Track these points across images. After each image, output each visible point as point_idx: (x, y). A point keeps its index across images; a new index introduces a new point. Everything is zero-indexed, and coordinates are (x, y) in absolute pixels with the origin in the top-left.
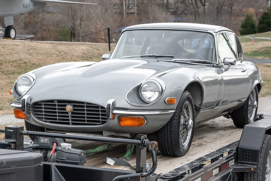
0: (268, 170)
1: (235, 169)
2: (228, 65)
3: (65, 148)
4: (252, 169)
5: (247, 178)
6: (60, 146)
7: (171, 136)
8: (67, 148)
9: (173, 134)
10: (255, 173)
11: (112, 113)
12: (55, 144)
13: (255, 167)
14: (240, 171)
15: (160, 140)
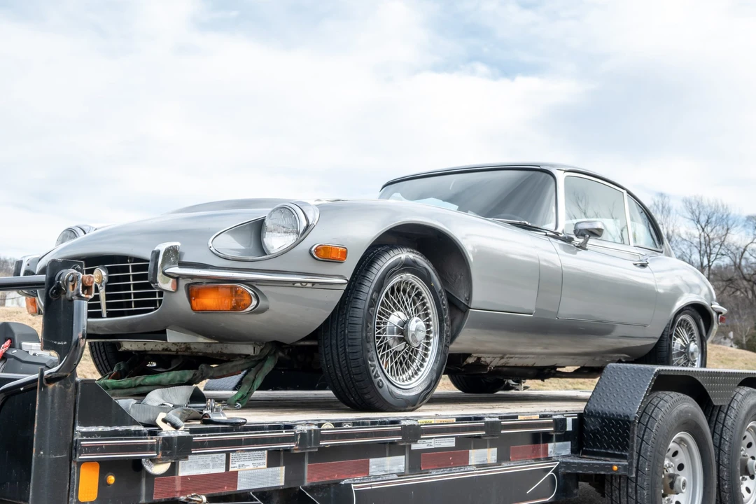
0: (680, 480)
1: (568, 465)
2: (583, 235)
3: (28, 352)
4: (615, 468)
5: (612, 495)
6: (17, 346)
7: (345, 349)
8: (31, 353)
9: (349, 346)
10: (629, 481)
11: (164, 273)
12: (8, 343)
13: (625, 463)
14: (581, 472)
15: (324, 361)
